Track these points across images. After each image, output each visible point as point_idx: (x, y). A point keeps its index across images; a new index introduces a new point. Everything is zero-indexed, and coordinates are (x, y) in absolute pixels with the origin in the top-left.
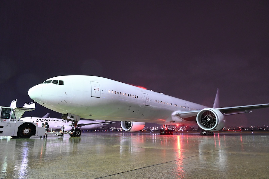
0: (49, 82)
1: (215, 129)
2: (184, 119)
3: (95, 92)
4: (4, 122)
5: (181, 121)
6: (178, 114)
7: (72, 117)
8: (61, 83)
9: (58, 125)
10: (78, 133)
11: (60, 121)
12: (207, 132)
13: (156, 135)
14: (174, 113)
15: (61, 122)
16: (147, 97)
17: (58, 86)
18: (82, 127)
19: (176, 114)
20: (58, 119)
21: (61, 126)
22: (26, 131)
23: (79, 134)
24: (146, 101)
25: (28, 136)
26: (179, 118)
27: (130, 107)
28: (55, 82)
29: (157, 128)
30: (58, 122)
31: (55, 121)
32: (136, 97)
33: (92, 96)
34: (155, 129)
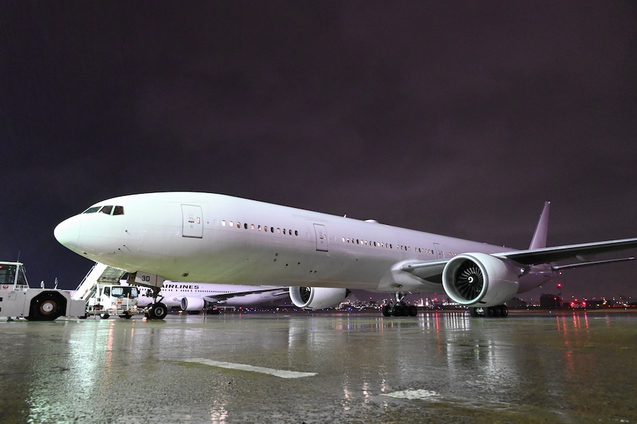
0: (95, 210)
1: (482, 300)
2: (426, 279)
3: (192, 227)
4: (4, 290)
5: (420, 283)
6: (407, 267)
7: (145, 278)
8: (119, 211)
9: (175, 297)
10: (159, 312)
11: (178, 286)
12: (486, 310)
13: (430, 317)
14: (398, 266)
15: (182, 289)
16: (321, 233)
17: (111, 218)
18: (229, 300)
19: (402, 268)
20: (175, 284)
21: (181, 299)
22: (48, 307)
23: (162, 313)
24: (319, 240)
25: (51, 317)
26: (412, 277)
27: (277, 255)
28: (107, 210)
29: (431, 303)
30: (174, 289)
31: (168, 288)
32: (293, 233)
33: (184, 234)
34: (427, 304)
